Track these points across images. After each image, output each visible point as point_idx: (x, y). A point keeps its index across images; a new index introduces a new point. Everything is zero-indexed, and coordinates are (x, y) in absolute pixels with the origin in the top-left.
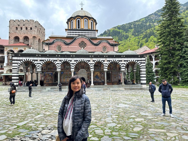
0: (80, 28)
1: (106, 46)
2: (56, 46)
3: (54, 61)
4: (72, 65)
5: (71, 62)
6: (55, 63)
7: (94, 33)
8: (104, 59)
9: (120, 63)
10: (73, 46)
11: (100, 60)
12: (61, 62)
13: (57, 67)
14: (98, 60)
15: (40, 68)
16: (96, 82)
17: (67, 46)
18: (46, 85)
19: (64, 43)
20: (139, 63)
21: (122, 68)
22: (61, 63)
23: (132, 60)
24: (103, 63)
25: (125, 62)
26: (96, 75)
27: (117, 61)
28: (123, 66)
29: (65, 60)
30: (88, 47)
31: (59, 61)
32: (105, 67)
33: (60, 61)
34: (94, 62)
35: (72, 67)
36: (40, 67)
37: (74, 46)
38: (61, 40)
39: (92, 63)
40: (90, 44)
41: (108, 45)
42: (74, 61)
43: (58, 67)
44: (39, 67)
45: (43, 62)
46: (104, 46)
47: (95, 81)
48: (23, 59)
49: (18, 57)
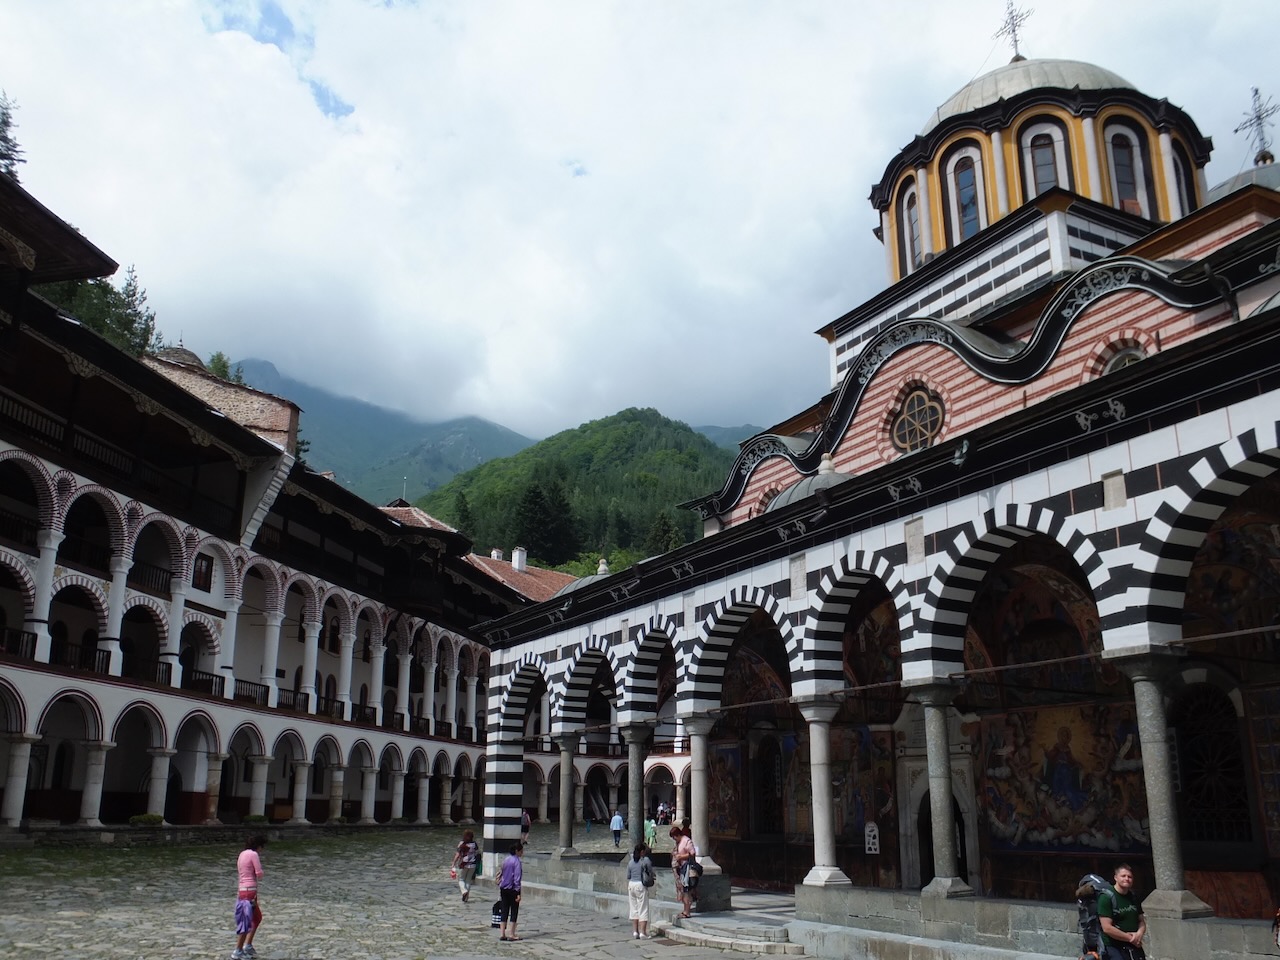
2: (757, 506)
3: (610, 640)
4: (682, 662)
5: (680, 634)
6: (613, 656)
7: (1025, 245)
9: (1078, 538)
11: (860, 556)
12: (637, 642)
13: (618, 691)
14: (843, 563)
15: (562, 713)
19: (792, 456)
22: (636, 652)
24: (891, 584)
25: (1146, 506)
27: (1036, 509)
28: (1124, 578)
29: (651, 620)
31: (628, 634)
32: (908, 633)
34: (813, 599)
35: (683, 678)
40: (969, 382)
41: (1153, 315)
42: (694, 616)
43: (622, 689)
45: (573, 667)
48: (517, 653)
49: (505, 646)
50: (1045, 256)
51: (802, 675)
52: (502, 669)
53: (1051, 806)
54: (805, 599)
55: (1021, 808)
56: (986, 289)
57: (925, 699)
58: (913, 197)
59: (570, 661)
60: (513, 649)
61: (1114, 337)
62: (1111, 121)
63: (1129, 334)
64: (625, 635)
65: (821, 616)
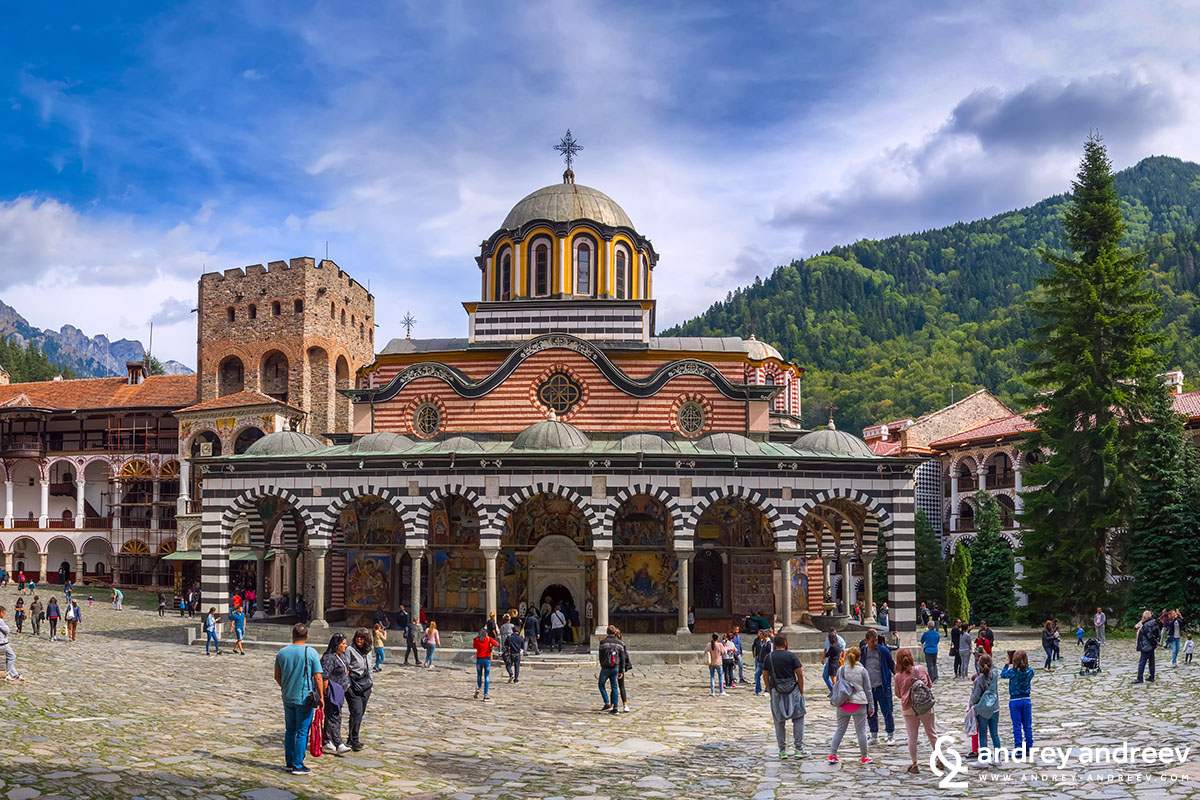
0: (549, 294)
1: (699, 397)
2: (412, 405)
3: (394, 492)
4: (485, 517)
5: (482, 500)
6: (398, 502)
7: (628, 319)
8: (674, 481)
9: (770, 507)
10: (502, 403)
11: (649, 487)
12: (430, 498)
13: (406, 526)
14: (637, 487)
15: (326, 534)
16: (639, 612)
17: (471, 403)
18: (357, 618)
19: (456, 383)
20: (879, 506)
21: (780, 534)
22: (429, 504)
23: (837, 491)
24: (669, 505)
25: (799, 502)
26: (638, 575)
27: (753, 492)
29: (448, 487)
30: (590, 402)
31: (417, 492)
32: (679, 528)
33: (424, 492)
34: (611, 500)
35: (487, 526)
36: (327, 527)
37: (509, 398)
38: (437, 369)
39: (604, 502)
40: (602, 384)
41: (711, 393)
42: (497, 491)
43: (411, 525)
44: (321, 529)
45: (340, 503)
46: (691, 395)
47: (633, 606)
48: (250, 485)
53: (635, 595)
57: (683, 556)
59: (336, 500)
64: (414, 492)
65: (618, 511)
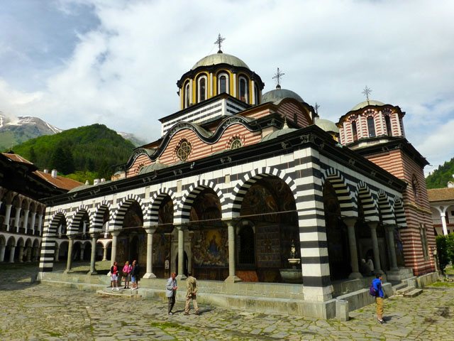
2: (137, 168)
3: (89, 206)
4: (111, 215)
5: (111, 206)
6: (89, 211)
7: (216, 106)
9: (218, 190)
11: (165, 189)
12: (98, 208)
13: (90, 222)
14: (160, 190)
15: (71, 228)
16: (212, 265)
20: (287, 175)
22: (97, 211)
24: (172, 197)
25: (234, 183)
28: (228, 201)
29: (103, 202)
32: (176, 211)
35: (111, 219)
36: (71, 225)
37: (166, 158)
38: (143, 151)
40: (198, 141)
41: (243, 131)
42: (116, 201)
48: (56, 209)
49: (52, 206)
50: (220, 110)
51: (147, 220)
52: (50, 213)
53: (210, 255)
54: (149, 199)
55: (203, 256)
56: (205, 116)
57: (179, 228)
58: (188, 86)
59: (75, 212)
60: (55, 207)
61: (234, 135)
62: (241, 75)
63: (238, 135)
64: (94, 205)
65: (153, 204)
